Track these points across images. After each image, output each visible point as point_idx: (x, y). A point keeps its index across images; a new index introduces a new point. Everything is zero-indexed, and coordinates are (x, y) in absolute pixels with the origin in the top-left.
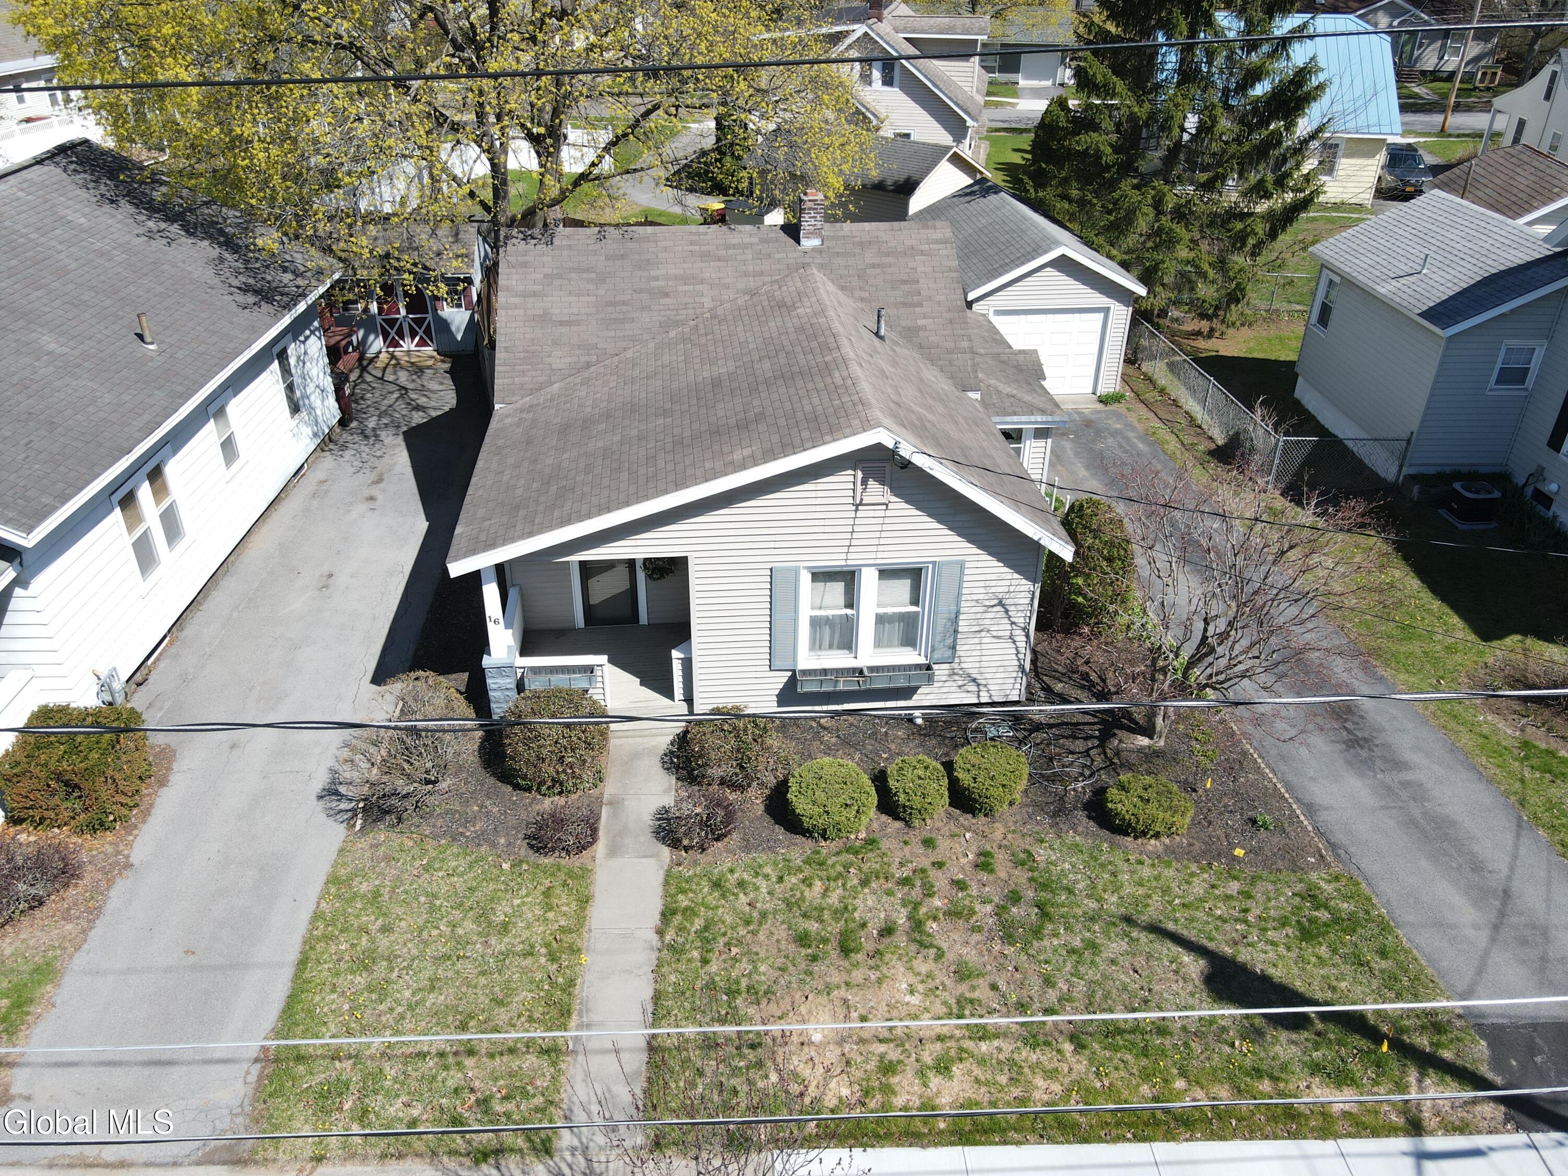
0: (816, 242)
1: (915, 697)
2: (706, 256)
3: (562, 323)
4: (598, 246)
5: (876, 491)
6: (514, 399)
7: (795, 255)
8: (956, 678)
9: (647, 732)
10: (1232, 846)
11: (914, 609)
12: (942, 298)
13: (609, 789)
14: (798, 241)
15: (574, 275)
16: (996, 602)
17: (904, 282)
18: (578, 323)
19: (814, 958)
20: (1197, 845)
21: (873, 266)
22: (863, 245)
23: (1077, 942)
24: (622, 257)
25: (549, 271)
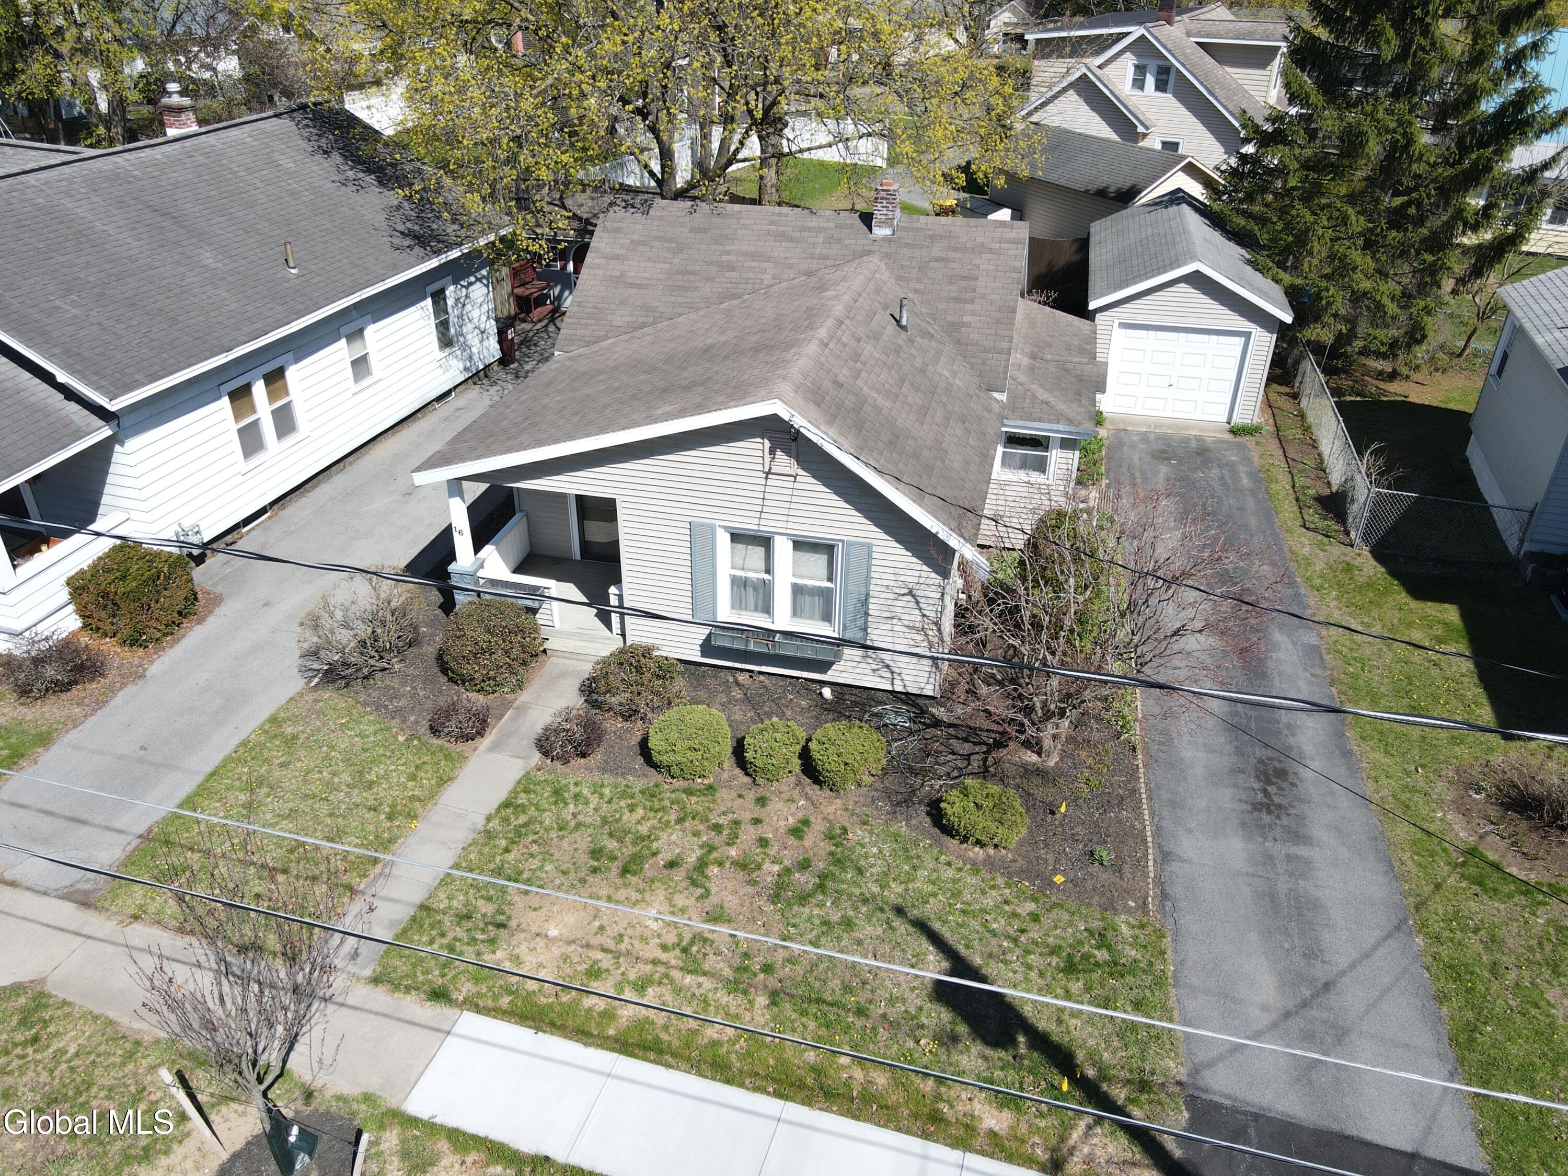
0: (887, 232)
1: (830, 672)
2: (781, 236)
3: (633, 285)
4: (687, 219)
5: (784, 463)
6: (571, 348)
7: (865, 242)
8: (870, 661)
9: (583, 657)
10: (1055, 872)
11: (829, 585)
12: (996, 297)
13: (524, 697)
14: (870, 230)
15: (657, 244)
16: (906, 591)
17: (964, 278)
18: (647, 286)
19: (595, 870)
20: (1021, 862)
21: (937, 260)
22: (934, 238)
23: (835, 917)
24: (705, 231)
25: (636, 237)
